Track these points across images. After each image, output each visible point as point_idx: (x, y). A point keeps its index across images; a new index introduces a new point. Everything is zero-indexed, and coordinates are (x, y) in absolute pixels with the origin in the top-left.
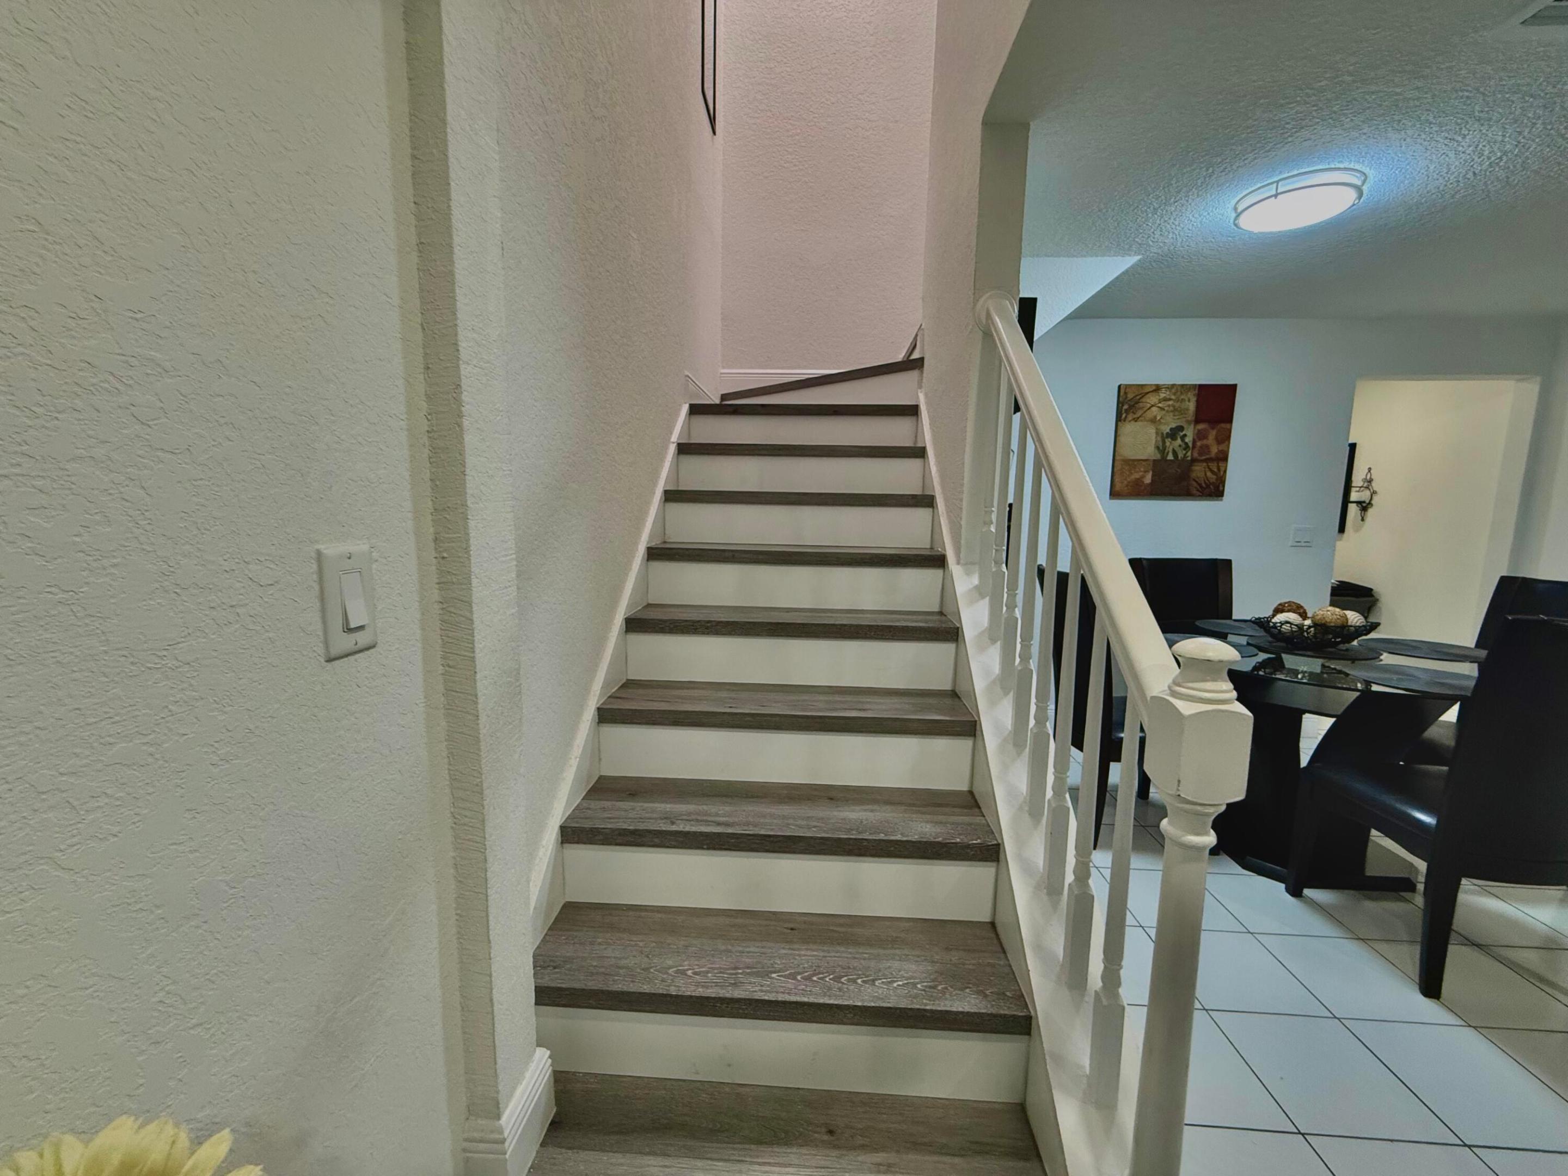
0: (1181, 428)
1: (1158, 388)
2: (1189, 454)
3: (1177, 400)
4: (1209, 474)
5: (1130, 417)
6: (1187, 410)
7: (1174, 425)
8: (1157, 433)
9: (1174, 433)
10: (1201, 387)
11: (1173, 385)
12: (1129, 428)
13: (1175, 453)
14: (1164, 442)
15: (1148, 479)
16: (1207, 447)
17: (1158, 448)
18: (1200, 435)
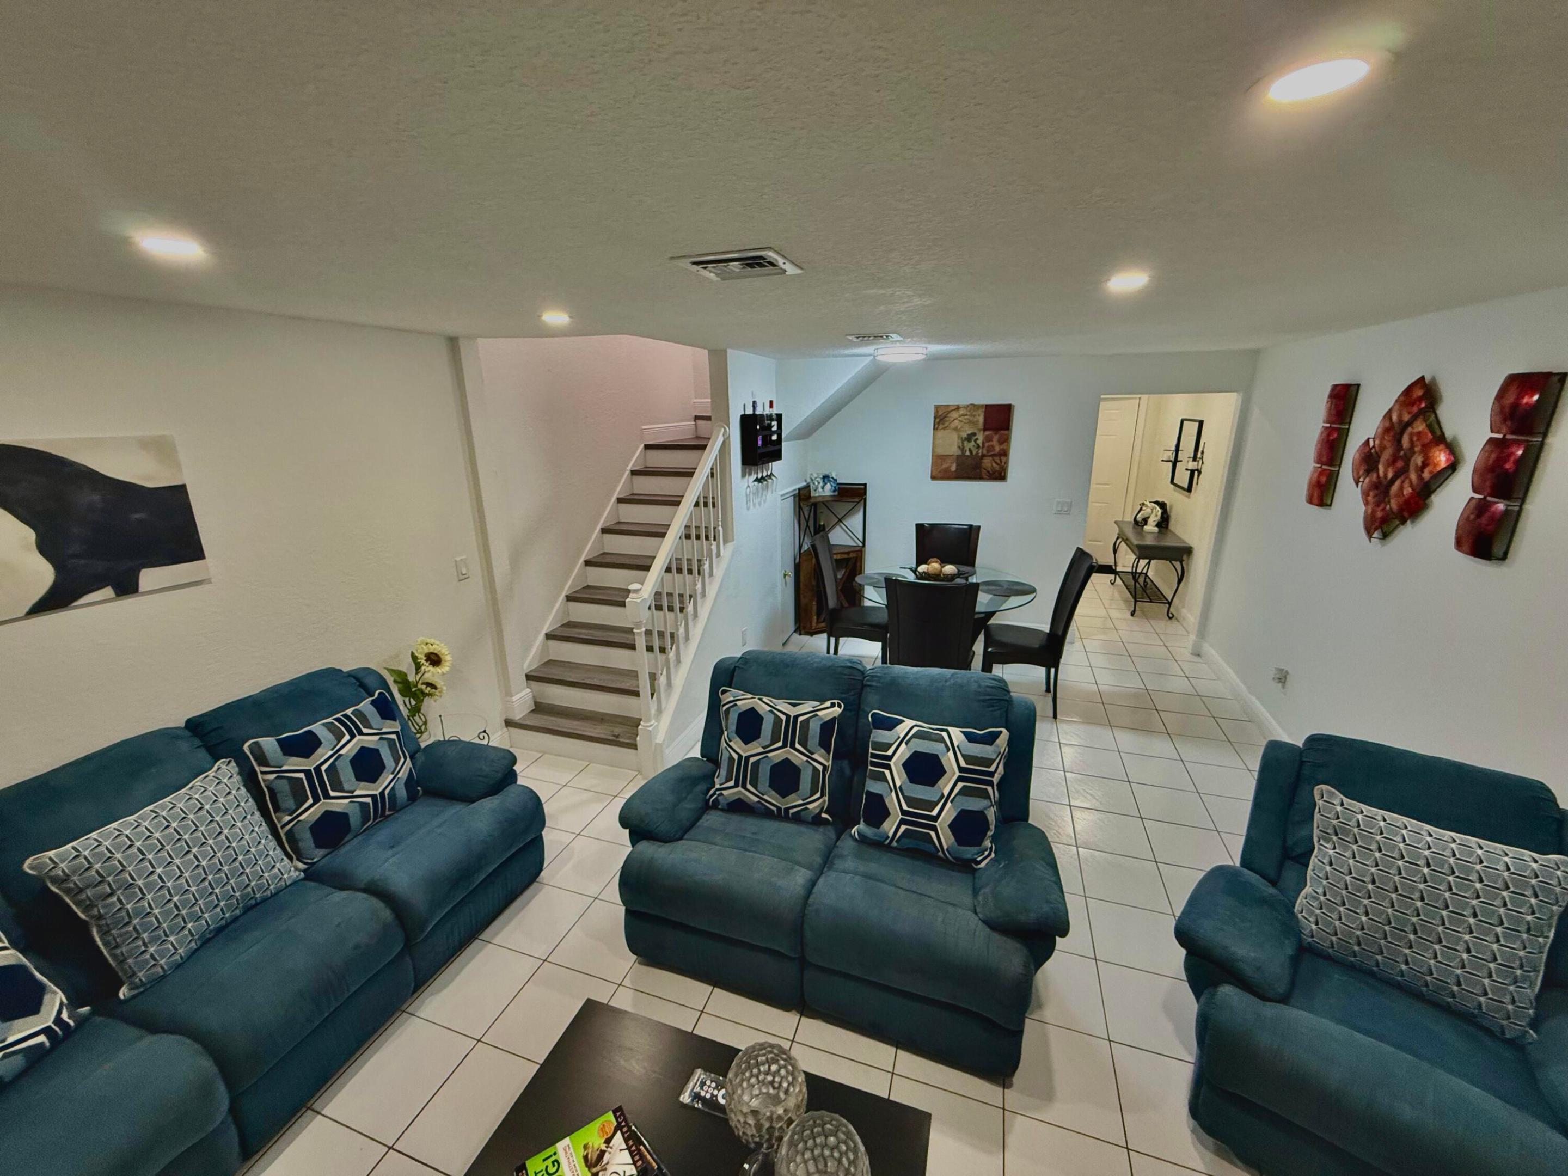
0: (974, 434)
1: (958, 408)
2: (980, 451)
3: (971, 415)
4: (994, 465)
5: (941, 426)
6: (978, 421)
7: (969, 432)
8: (958, 437)
9: (969, 438)
10: (987, 406)
11: (968, 406)
12: (940, 433)
13: (970, 450)
14: (963, 444)
15: (954, 468)
16: (993, 446)
17: (959, 447)
18: (988, 439)
